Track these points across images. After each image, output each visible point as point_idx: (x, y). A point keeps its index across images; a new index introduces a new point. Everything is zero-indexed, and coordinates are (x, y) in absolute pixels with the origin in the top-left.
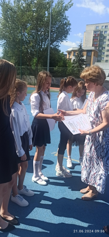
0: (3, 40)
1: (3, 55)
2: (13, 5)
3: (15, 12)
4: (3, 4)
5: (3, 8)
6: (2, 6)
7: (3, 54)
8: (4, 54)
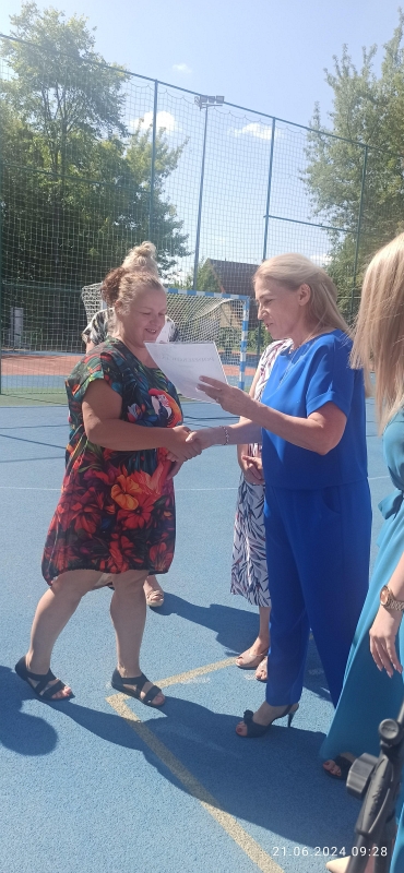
0: (334, 207)
1: (331, 259)
2: (379, 75)
3: (384, 102)
4: (343, 83)
5: (339, 96)
6: (338, 89)
7: (331, 255)
8: (335, 256)
